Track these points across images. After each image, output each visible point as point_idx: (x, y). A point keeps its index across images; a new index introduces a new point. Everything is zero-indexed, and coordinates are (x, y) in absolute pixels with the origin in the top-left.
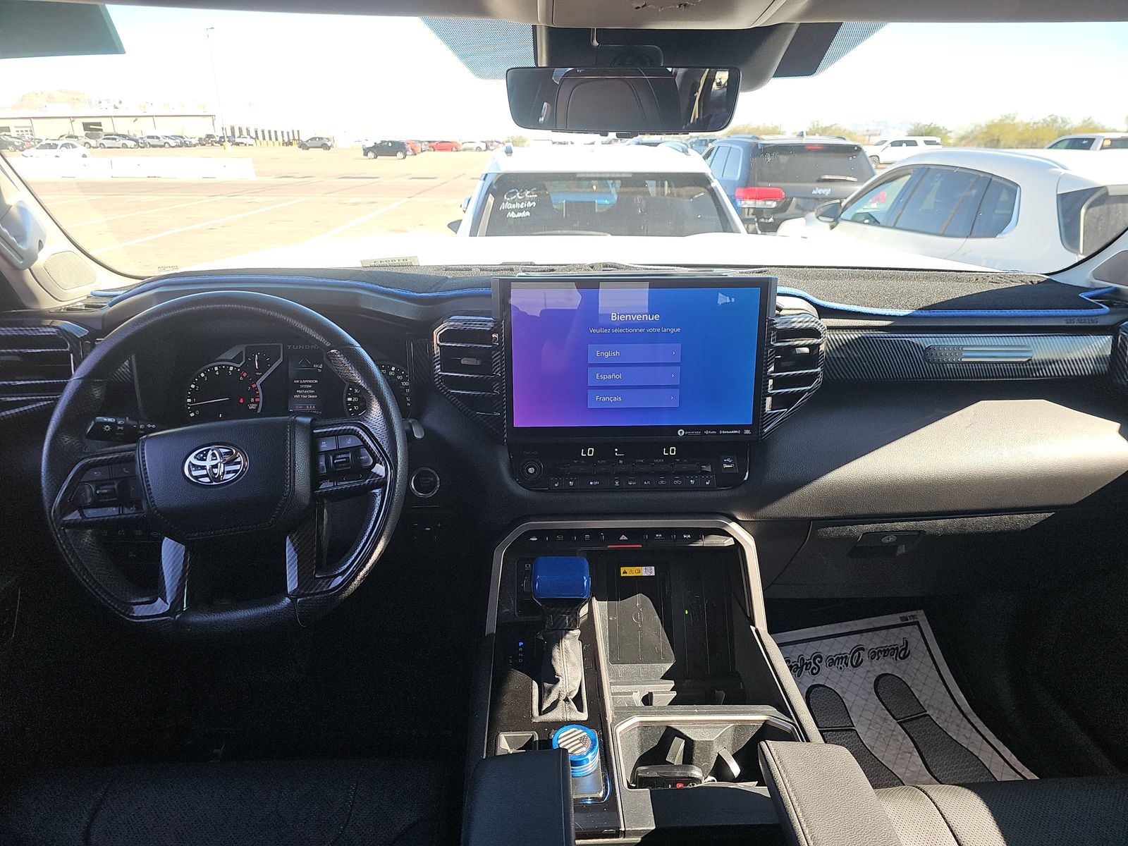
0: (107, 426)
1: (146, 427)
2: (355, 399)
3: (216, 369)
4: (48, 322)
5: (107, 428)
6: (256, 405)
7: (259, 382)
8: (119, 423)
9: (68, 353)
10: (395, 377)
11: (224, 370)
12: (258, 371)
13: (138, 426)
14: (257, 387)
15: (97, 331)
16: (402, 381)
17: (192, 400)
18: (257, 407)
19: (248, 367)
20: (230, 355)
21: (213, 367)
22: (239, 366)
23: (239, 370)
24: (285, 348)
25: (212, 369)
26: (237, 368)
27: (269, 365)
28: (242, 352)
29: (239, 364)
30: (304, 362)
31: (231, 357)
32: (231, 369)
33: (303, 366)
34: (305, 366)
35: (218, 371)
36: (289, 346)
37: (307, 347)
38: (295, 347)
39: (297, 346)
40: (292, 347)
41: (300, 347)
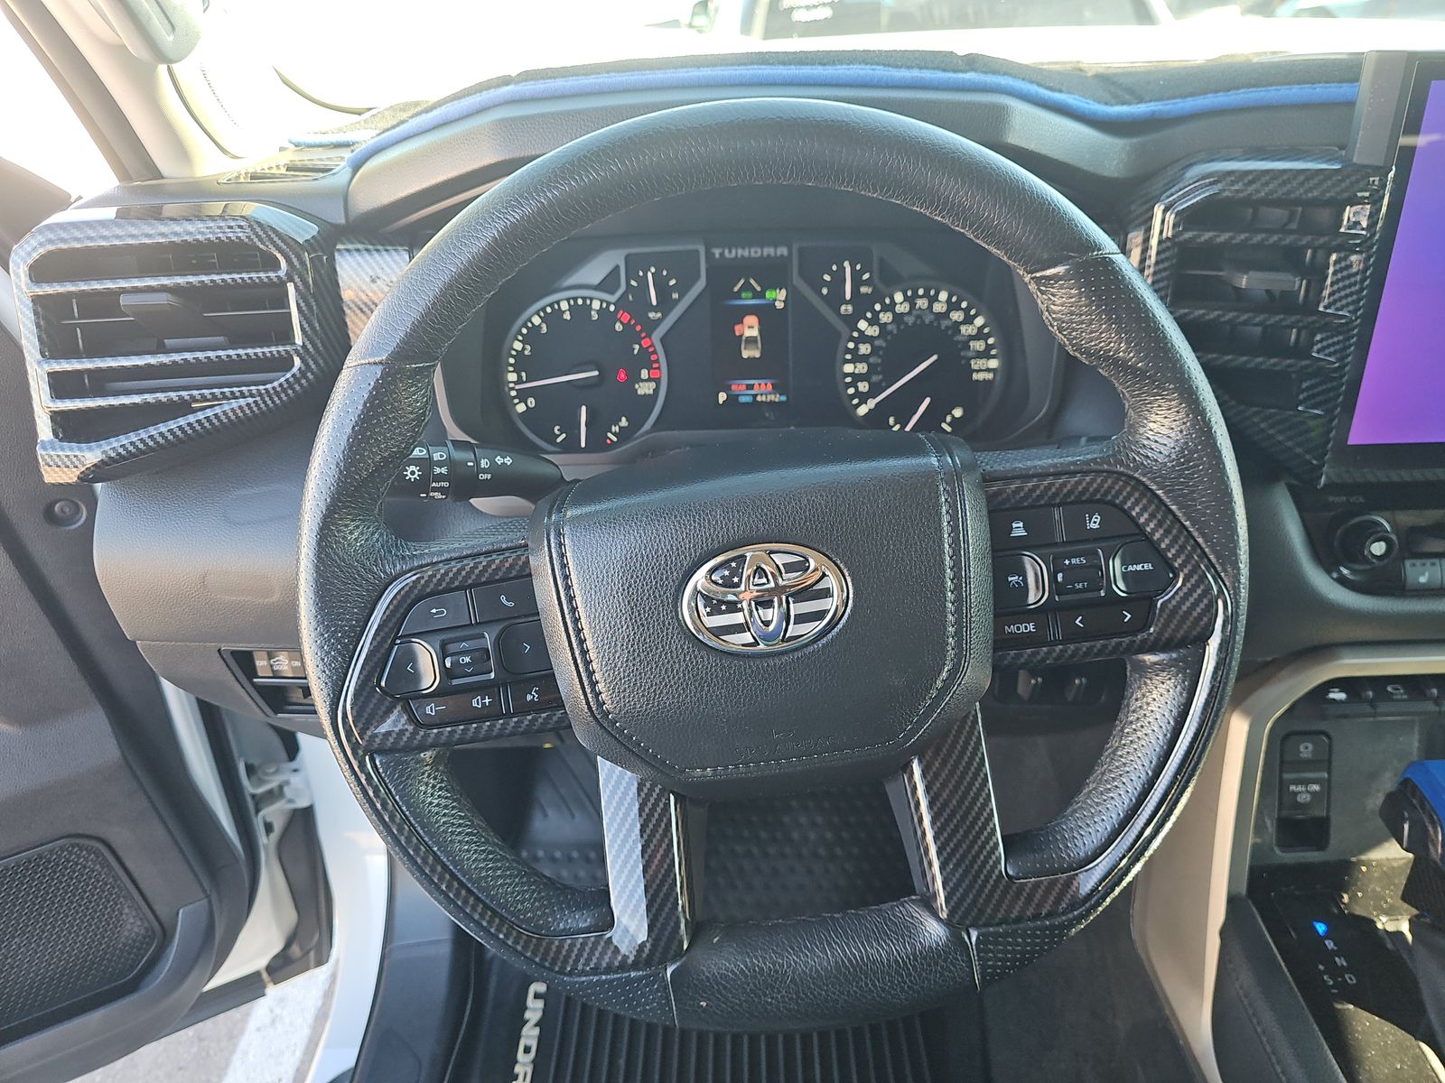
0: (412, 468)
1: (493, 462)
2: (862, 368)
3: (564, 306)
4: (217, 208)
5: (413, 473)
6: (653, 385)
7: (657, 336)
8: (436, 457)
9: (282, 285)
10: (946, 315)
11: (580, 311)
12: (655, 309)
13: (477, 463)
14: (652, 345)
15: (336, 227)
16: (963, 323)
17: (520, 377)
18: (656, 391)
19: (635, 303)
20: (594, 271)
21: (558, 302)
22: (613, 298)
23: (612, 308)
24: (709, 255)
25: (556, 306)
26: (609, 304)
27: (675, 296)
28: (617, 268)
29: (612, 293)
30: (747, 287)
31: (596, 280)
32: (596, 305)
33: (743, 295)
34: (750, 295)
35: (568, 313)
36: (717, 252)
37: (755, 252)
38: (730, 252)
39: (734, 251)
40: (724, 252)
41: (740, 252)
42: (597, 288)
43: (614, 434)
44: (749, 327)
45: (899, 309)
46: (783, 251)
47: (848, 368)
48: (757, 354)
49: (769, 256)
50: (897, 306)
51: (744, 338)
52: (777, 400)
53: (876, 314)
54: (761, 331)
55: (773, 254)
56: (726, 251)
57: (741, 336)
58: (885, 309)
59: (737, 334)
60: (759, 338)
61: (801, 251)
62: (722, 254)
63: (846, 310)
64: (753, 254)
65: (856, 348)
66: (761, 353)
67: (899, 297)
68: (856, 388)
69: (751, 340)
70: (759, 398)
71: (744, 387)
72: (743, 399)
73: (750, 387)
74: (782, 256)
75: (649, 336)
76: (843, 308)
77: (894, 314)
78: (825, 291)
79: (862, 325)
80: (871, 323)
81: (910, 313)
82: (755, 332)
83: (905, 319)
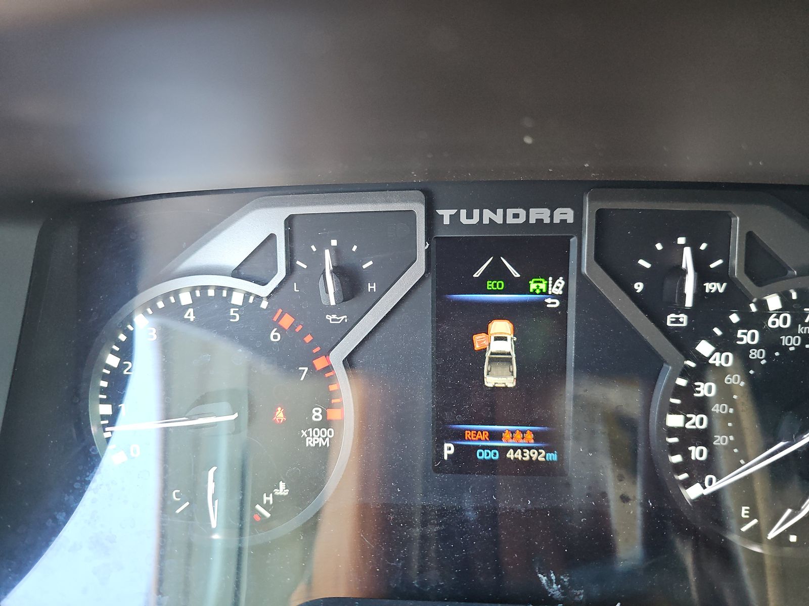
2: (698, 421)
3: (186, 298)
7: (338, 354)
19: (301, 299)
21: (176, 293)
22: (264, 291)
23: (264, 304)
24: (431, 218)
25: (172, 300)
26: (258, 298)
27: (372, 287)
28: (271, 237)
29: (264, 283)
30: (497, 272)
31: (234, 261)
32: (237, 299)
33: (490, 285)
34: (501, 284)
35: (191, 310)
36: (446, 214)
37: (515, 216)
38: (470, 216)
39: (476, 212)
40: (458, 214)
41: (488, 214)
42: (236, 273)
43: (266, 507)
44: (497, 339)
45: (775, 322)
46: (566, 214)
47: (674, 421)
48: (510, 382)
49: (540, 221)
50: (771, 319)
51: (488, 355)
52: (541, 459)
53: (730, 330)
54: (518, 346)
55: (547, 220)
56: (463, 213)
57: (485, 350)
58: (748, 322)
59: (477, 347)
60: (513, 355)
61: (601, 216)
62: (455, 218)
63: (677, 321)
64: (510, 220)
65: (691, 388)
66: (518, 379)
67: (774, 302)
68: (687, 454)
69: (501, 359)
70: (510, 455)
71: (486, 435)
72: (483, 455)
73: (495, 436)
74: (563, 221)
75: (327, 353)
76: (671, 318)
77: (764, 331)
78: (639, 287)
79: (704, 348)
80: (721, 345)
81: (792, 331)
82: (507, 347)
83: (784, 340)
